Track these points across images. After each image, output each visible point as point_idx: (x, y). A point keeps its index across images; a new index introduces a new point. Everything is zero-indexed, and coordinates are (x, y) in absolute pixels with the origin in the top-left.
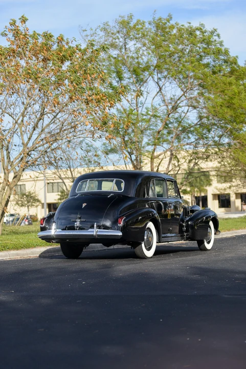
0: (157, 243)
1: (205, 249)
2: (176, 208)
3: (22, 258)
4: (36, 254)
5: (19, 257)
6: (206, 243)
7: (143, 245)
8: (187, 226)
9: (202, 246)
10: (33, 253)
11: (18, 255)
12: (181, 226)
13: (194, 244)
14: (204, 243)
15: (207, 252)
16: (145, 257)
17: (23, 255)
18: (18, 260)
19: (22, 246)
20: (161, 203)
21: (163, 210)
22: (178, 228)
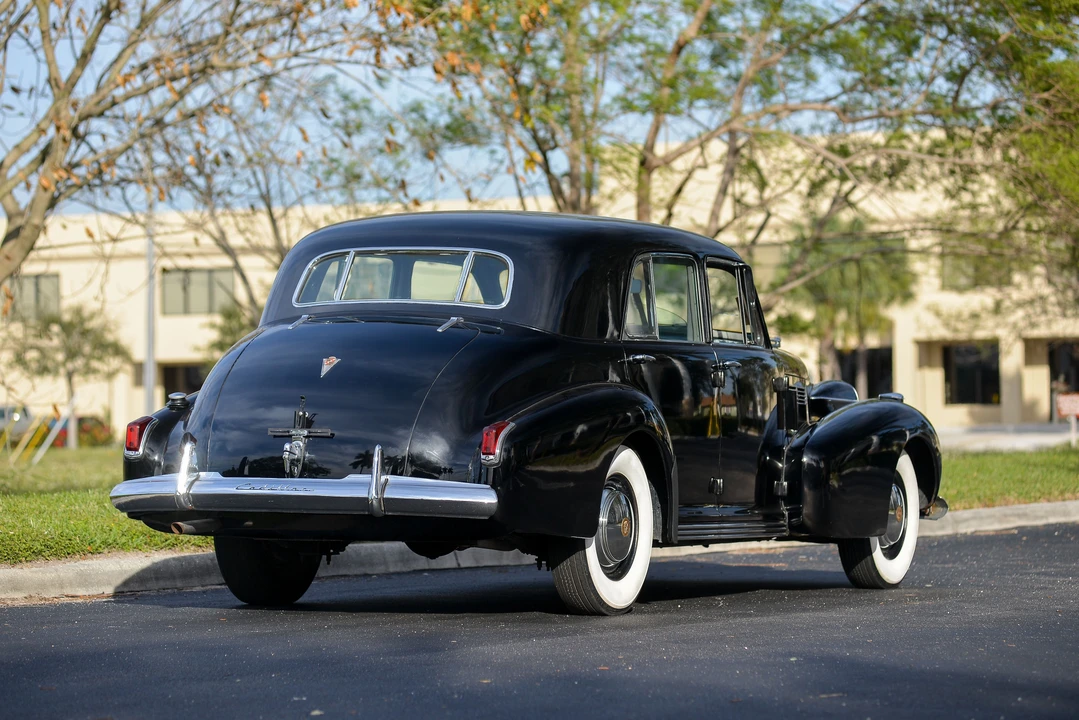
0: (656, 544)
1: (877, 583)
2: (744, 392)
3: (36, 602)
4: (99, 584)
5: (19, 595)
6: (878, 555)
7: (591, 553)
8: (796, 473)
9: (860, 569)
10: (84, 579)
11: (16, 588)
12: (767, 475)
13: (823, 558)
14: (870, 553)
15: (886, 593)
16: (597, 609)
17: (43, 585)
18: (13, 610)
19: (38, 546)
20: (678, 364)
21: (687, 397)
22: (752, 480)
